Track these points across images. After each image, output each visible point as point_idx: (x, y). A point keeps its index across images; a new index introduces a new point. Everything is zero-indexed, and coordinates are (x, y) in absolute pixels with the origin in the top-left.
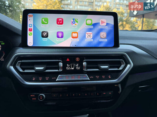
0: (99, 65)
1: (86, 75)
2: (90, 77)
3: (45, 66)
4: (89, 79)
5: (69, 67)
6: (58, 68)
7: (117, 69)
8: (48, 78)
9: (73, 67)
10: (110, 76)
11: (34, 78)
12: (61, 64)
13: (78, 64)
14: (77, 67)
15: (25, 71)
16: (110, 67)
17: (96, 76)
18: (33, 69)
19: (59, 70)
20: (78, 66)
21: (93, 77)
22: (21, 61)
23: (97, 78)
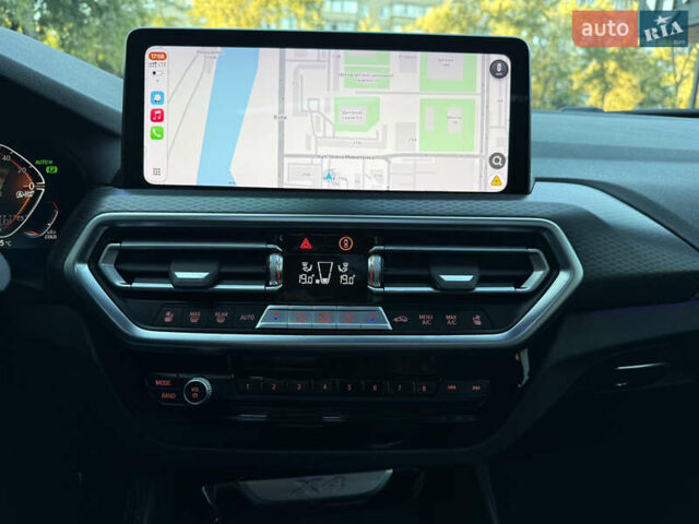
0: (434, 271)
1: (381, 309)
2: (396, 320)
3: (215, 267)
4: (390, 328)
5: (309, 274)
6: (264, 277)
7: (512, 289)
8: (226, 314)
9: (325, 276)
10: (478, 317)
11: (168, 314)
12: (277, 262)
13: (346, 265)
14: (342, 277)
15: (135, 285)
16: (482, 281)
17: (422, 317)
18: (166, 276)
19: (267, 285)
20: (349, 273)
21: (405, 320)
22: (118, 244)
23: (424, 322)
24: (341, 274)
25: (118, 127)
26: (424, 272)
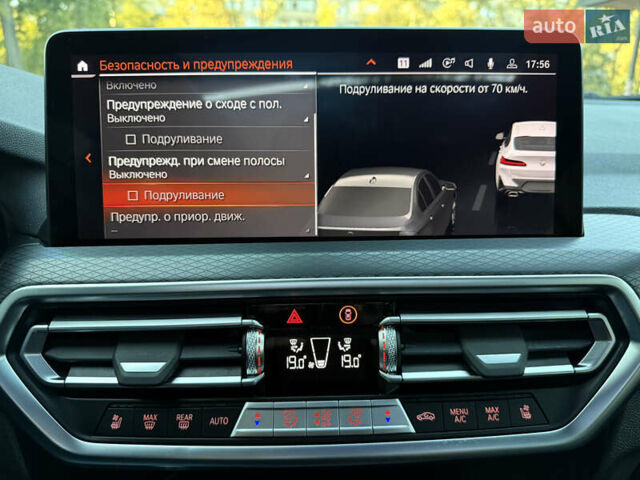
0: (469, 347)
1: (397, 400)
2: (419, 417)
3: (172, 352)
4: (413, 431)
5: (299, 355)
6: (240, 363)
7: (568, 368)
8: (191, 417)
9: (321, 357)
10: (526, 408)
11: (115, 417)
12: (256, 342)
13: (348, 341)
14: (343, 358)
15: (70, 380)
17: (454, 412)
18: (109, 365)
19: (244, 376)
20: (353, 352)
21: (432, 418)
22: (45, 326)
23: (457, 419)
24: (343, 353)
25: (40, 154)
26: (454, 350)
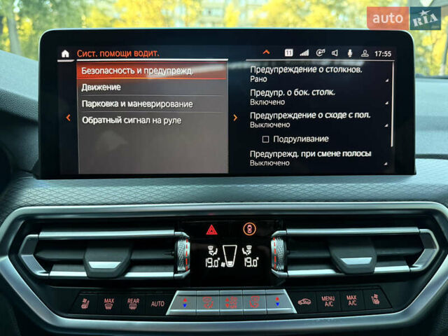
0: (335, 252)
1: (284, 290)
2: (300, 302)
3: (125, 255)
4: (295, 312)
5: (215, 258)
6: (173, 263)
7: (405, 268)
8: (138, 300)
9: (230, 259)
10: (376, 296)
11: (85, 301)
12: (184, 247)
13: (249, 247)
14: (246, 260)
15: (53, 274)
17: (325, 298)
18: (81, 263)
19: (176, 272)
20: (253, 256)
21: (309, 303)
22: (37, 235)
23: (326, 304)
24: (246, 256)
25: (34, 114)
26: (325, 254)
